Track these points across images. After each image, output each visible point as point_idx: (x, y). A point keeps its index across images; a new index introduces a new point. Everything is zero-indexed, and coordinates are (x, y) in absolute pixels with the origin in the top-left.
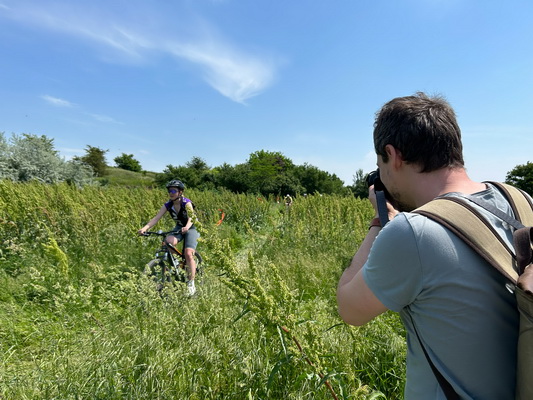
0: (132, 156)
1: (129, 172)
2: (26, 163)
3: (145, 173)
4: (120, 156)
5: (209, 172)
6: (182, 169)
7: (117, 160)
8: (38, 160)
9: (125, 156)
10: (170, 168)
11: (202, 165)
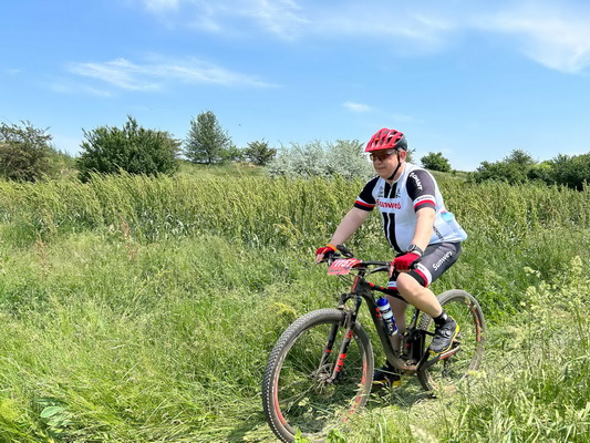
0: (440, 154)
1: (437, 172)
2: (340, 168)
3: (454, 172)
4: (427, 155)
5: (537, 166)
6: (500, 165)
7: (423, 161)
8: (349, 165)
9: (432, 156)
10: (486, 165)
11: (526, 159)
